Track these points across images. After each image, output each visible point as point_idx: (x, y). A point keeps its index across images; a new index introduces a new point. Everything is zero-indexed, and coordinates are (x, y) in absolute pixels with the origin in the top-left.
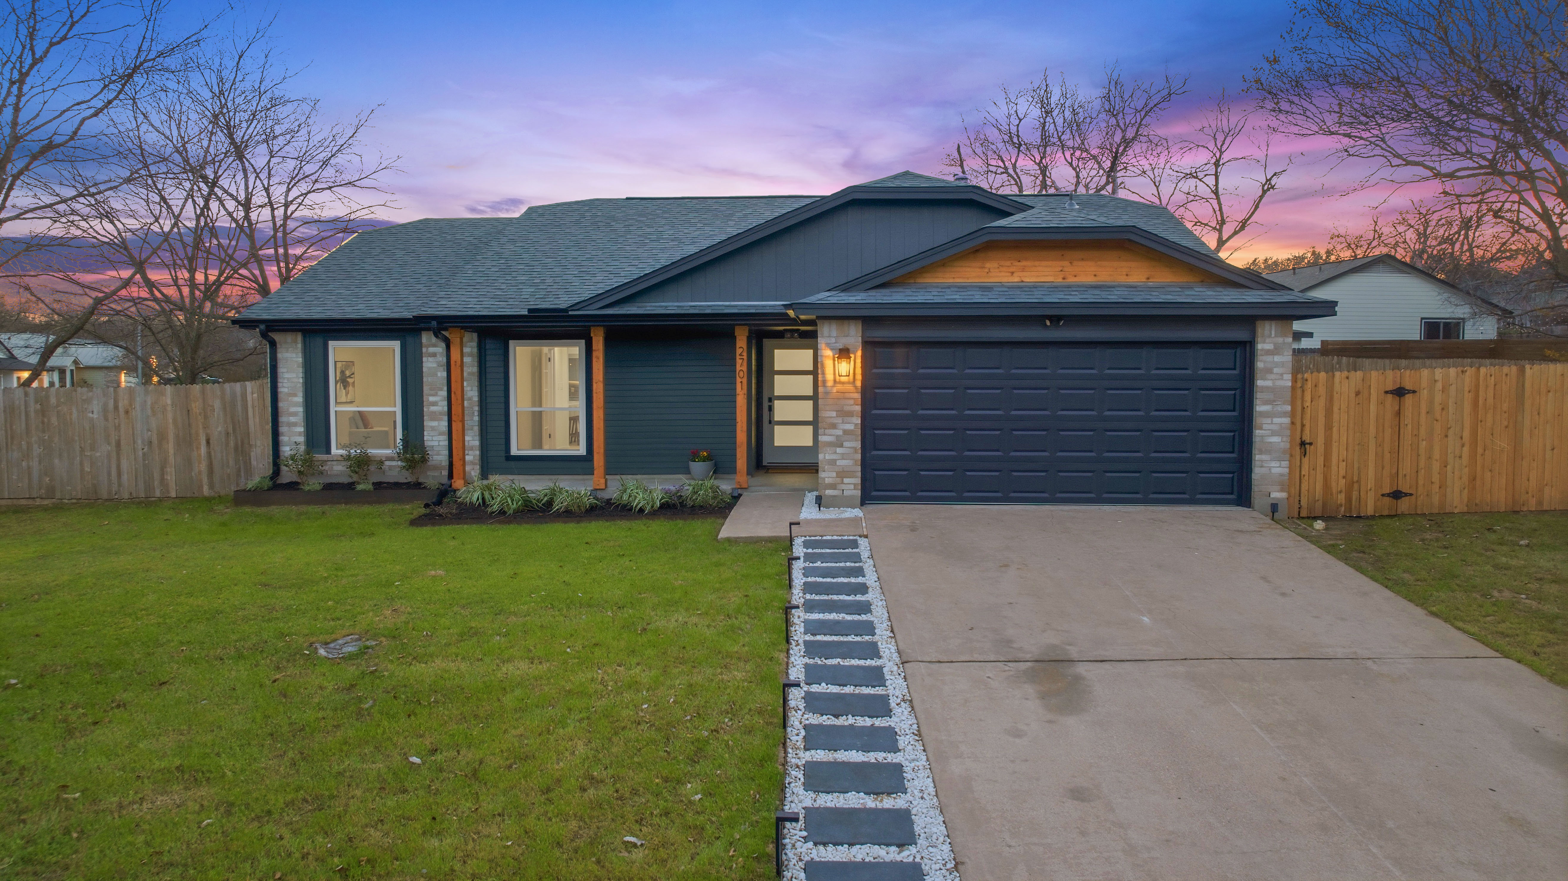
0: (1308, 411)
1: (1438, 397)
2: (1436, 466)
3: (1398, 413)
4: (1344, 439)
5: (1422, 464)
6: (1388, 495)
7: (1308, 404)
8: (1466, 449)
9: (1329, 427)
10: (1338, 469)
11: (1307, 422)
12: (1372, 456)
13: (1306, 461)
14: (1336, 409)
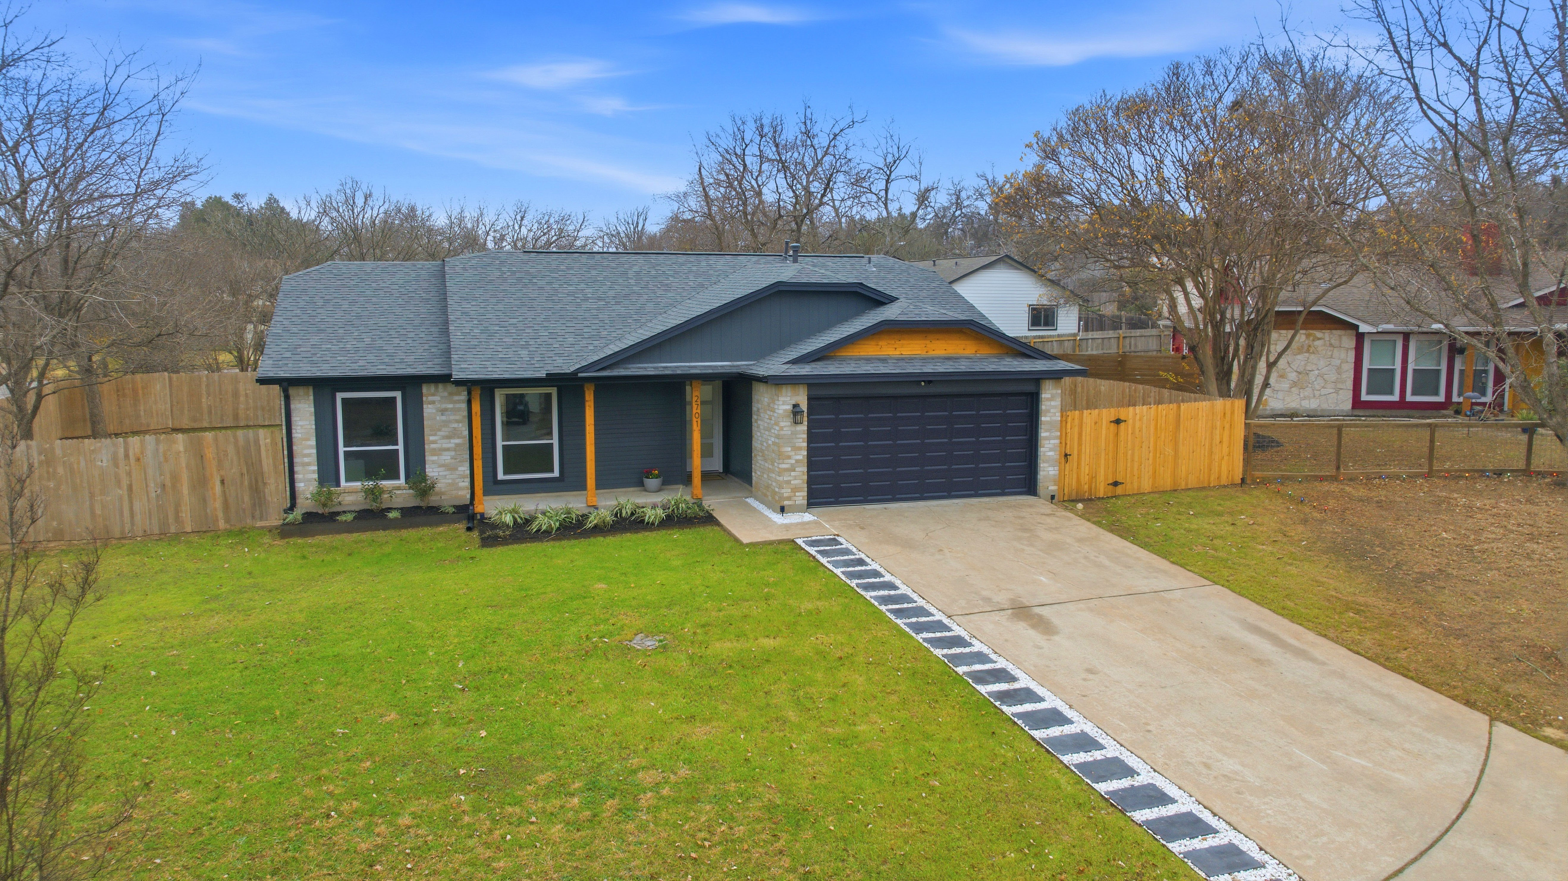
0: (1069, 435)
1: (1138, 425)
2: (1136, 465)
3: (1117, 434)
4: (1088, 451)
5: (1129, 465)
6: (1111, 484)
7: (1069, 430)
8: (1151, 454)
9: (1080, 444)
10: (1085, 470)
11: (1068, 442)
12: (1103, 462)
13: (1067, 465)
14: (1084, 434)
